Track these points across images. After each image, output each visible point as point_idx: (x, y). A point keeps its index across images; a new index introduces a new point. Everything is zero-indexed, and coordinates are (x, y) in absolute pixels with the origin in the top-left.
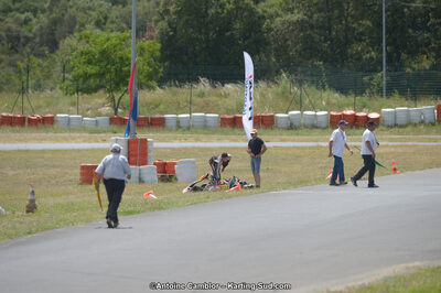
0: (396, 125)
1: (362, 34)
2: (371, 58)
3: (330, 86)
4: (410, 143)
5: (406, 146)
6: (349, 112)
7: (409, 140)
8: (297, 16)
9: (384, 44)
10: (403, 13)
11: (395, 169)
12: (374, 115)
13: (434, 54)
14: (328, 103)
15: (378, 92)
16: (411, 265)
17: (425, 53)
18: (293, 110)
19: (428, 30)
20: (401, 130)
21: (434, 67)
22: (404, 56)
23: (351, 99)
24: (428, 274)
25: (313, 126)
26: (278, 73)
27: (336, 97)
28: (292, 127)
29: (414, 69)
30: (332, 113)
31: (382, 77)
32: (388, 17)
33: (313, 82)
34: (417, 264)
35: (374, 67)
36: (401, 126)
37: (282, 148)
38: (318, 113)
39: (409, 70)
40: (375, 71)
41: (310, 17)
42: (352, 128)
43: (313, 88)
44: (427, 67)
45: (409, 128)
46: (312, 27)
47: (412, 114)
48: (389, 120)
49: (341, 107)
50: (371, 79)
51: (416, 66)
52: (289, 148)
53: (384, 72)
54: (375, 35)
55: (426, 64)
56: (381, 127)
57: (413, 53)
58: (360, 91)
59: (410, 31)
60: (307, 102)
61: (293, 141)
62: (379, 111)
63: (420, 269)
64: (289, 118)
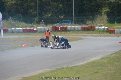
0: (41, 32)
1: (32, 7)
2: (34, 14)
3: (23, 21)
6: (28, 28)
8: (14, 2)
9: (38, 10)
10: (43, 1)
12: (35, 29)
13: (51, 12)
14: (22, 26)
15: (36, 23)
16: (45, 70)
18: (13, 27)
19: (50, 6)
20: (43, 33)
21: (51, 16)
22: (43, 13)
23: (29, 25)
25: (19, 32)
26: (9, 17)
27: (24, 24)
28: (13, 32)
30: (24, 29)
31: (37, 19)
32: (39, 2)
33: (18, 20)
34: (47, 70)
36: (43, 32)
37: (10, 38)
38: (20, 29)
39: (45, 17)
40: (35, 17)
41: (18, 2)
42: (29, 32)
43: (19, 22)
44: (50, 16)
46: (18, 5)
47: (46, 29)
48: (39, 30)
49: (26, 27)
50: (34, 19)
51: (47, 16)
52: (12, 38)
53: (38, 17)
54: (35, 7)
55: (49, 15)
56: (37, 32)
57: (46, 12)
58: (31, 22)
59: (45, 6)
60: (16, 25)
61: (13, 36)
62: (36, 28)
63: (48, 71)
64: (12, 30)
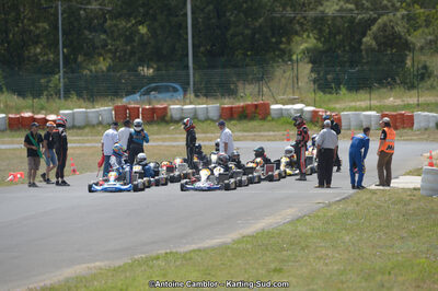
1: (38, 36)
2: (48, 61)
3: (8, 89)
4: (88, 145)
5: (86, 147)
6: (27, 114)
7: (88, 141)
9: (61, 46)
10: (79, 15)
11: (74, 171)
12: (52, 117)
13: (110, 55)
14: (6, 106)
15: (56, 94)
17: (100, 55)
19: (105, 32)
20: (79, 132)
21: (109, 69)
22: (80, 58)
23: (29, 101)
24: (110, 274)
27: (15, 100)
29: (91, 71)
30: (11, 116)
31: (59, 79)
32: (64, 19)
34: (98, 264)
35: (51, 69)
36: (79, 128)
39: (87, 72)
40: (53, 73)
44: (104, 68)
45: (87, 130)
47: (90, 115)
49: (19, 110)
50: (49, 81)
51: (93, 68)
53: (61, 74)
54: (52, 37)
55: (103, 66)
57: (89, 56)
58: (37, 94)
59: (87, 32)
62: (57, 113)
63: (101, 269)
